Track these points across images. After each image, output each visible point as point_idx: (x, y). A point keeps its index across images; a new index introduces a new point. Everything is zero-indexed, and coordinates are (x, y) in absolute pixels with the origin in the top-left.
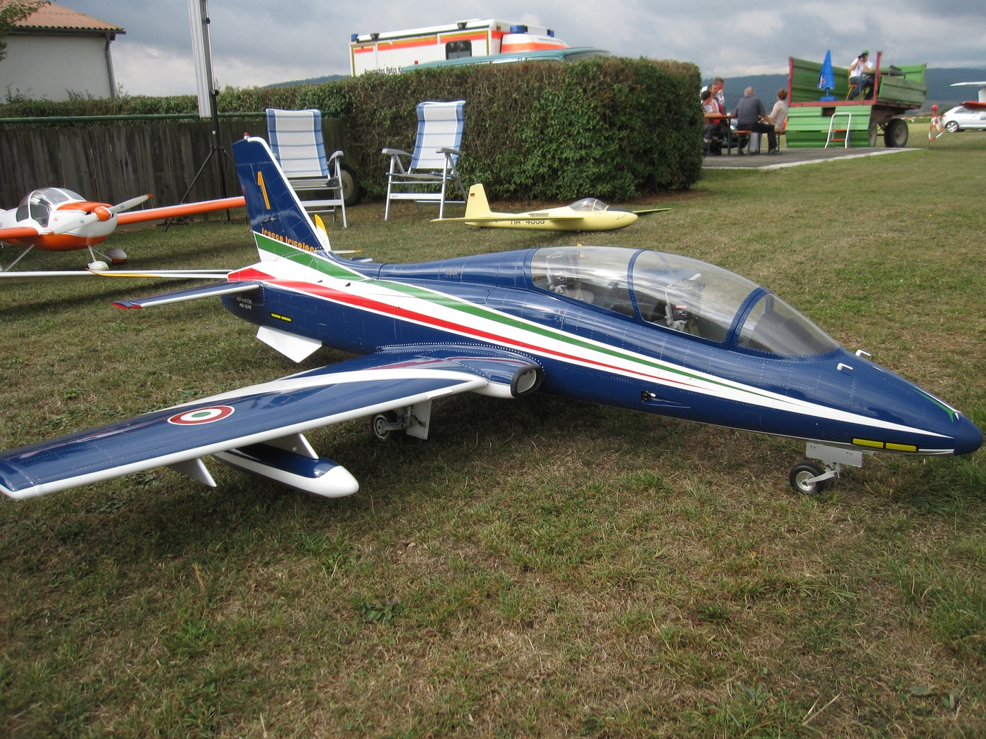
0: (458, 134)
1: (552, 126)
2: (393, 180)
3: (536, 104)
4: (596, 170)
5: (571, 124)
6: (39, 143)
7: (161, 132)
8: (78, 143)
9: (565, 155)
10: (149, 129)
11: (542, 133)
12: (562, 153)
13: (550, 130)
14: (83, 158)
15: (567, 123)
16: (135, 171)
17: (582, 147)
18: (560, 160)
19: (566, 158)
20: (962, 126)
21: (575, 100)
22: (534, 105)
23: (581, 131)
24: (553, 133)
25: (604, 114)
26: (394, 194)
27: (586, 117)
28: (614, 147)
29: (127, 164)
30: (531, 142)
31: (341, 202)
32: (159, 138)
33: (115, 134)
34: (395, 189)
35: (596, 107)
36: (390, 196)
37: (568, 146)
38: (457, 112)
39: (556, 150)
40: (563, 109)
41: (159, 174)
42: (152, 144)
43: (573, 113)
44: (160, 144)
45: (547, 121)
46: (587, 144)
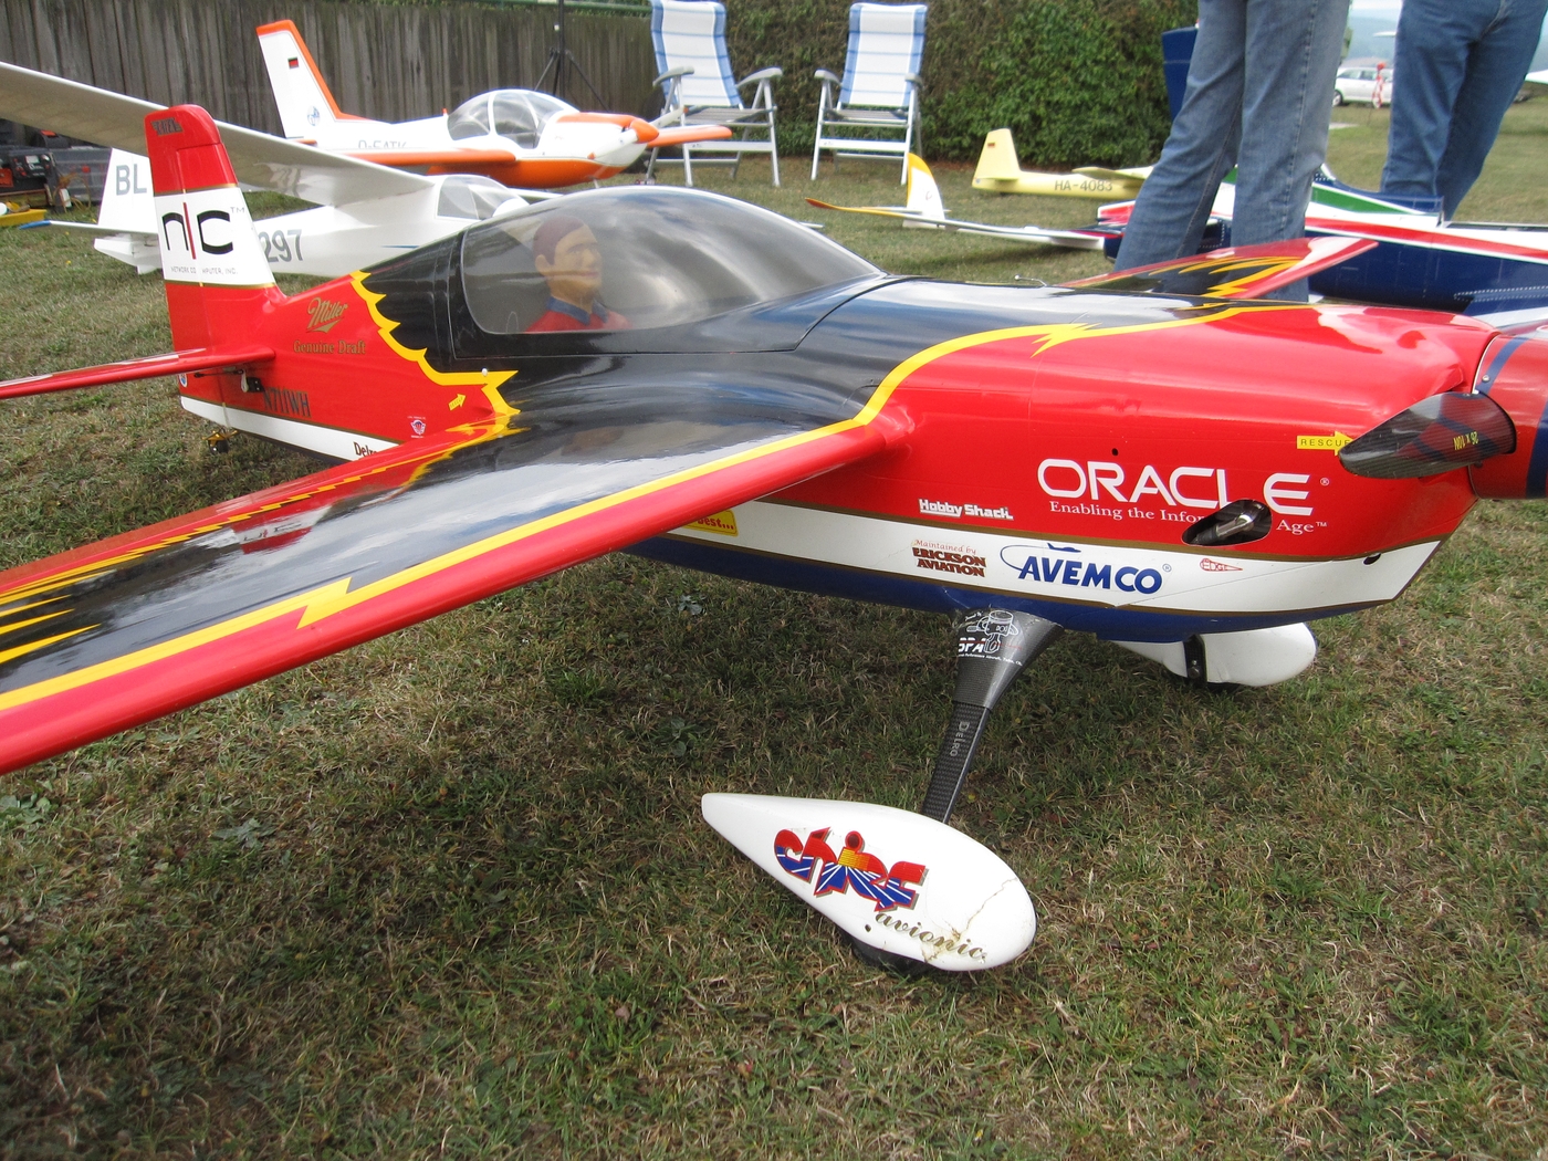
0: (914, 55)
1: (1041, 52)
2: (825, 118)
3: (1019, 18)
4: (1104, 121)
5: (1072, 51)
6: (313, 25)
7: (462, 21)
8: (361, 27)
9: (1056, 98)
10: (448, 14)
11: (1023, 62)
12: (1051, 94)
13: (1038, 58)
14: (366, 55)
15: (1066, 49)
16: (429, 82)
17: (1084, 85)
18: (1048, 103)
19: (1057, 102)
20: (1346, 98)
21: (1081, 16)
22: (1017, 20)
23: (1089, 63)
24: (1042, 64)
25: (1123, 42)
26: (827, 141)
27: (1097, 43)
28: (1130, 90)
29: (418, 69)
30: (1005, 75)
31: (770, 146)
32: (459, 30)
33: (407, 21)
34: (826, 133)
35: (1112, 30)
36: (821, 143)
37: (1064, 84)
38: (916, 22)
39: (1042, 90)
40: (1061, 29)
41: (456, 89)
42: (450, 37)
43: (1076, 35)
44: (460, 40)
45: (1033, 45)
46: (1094, 82)
